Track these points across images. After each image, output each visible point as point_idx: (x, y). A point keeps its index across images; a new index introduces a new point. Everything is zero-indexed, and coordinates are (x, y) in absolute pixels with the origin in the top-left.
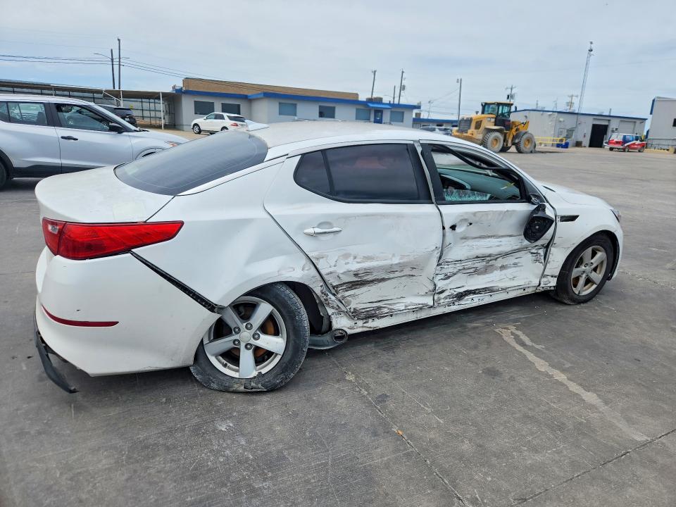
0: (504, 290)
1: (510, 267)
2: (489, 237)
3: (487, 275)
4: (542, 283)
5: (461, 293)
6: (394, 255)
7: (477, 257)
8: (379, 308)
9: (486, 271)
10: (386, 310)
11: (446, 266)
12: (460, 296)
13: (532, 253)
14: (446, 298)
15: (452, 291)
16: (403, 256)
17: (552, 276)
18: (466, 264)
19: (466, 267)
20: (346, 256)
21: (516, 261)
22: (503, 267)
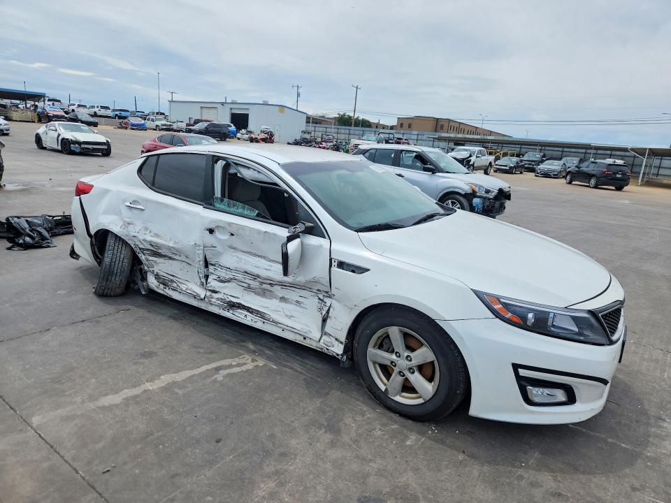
0: (276, 323)
1: (292, 304)
2: (259, 256)
3: (264, 300)
4: (322, 341)
5: (234, 303)
6: (171, 239)
7: (246, 272)
8: (172, 281)
9: (263, 293)
10: (175, 285)
11: (219, 269)
12: (233, 306)
13: (319, 299)
14: (218, 299)
15: (225, 296)
16: (175, 243)
17: (336, 339)
18: (237, 275)
19: (236, 278)
20: (146, 229)
21: (300, 299)
22: (283, 299)
